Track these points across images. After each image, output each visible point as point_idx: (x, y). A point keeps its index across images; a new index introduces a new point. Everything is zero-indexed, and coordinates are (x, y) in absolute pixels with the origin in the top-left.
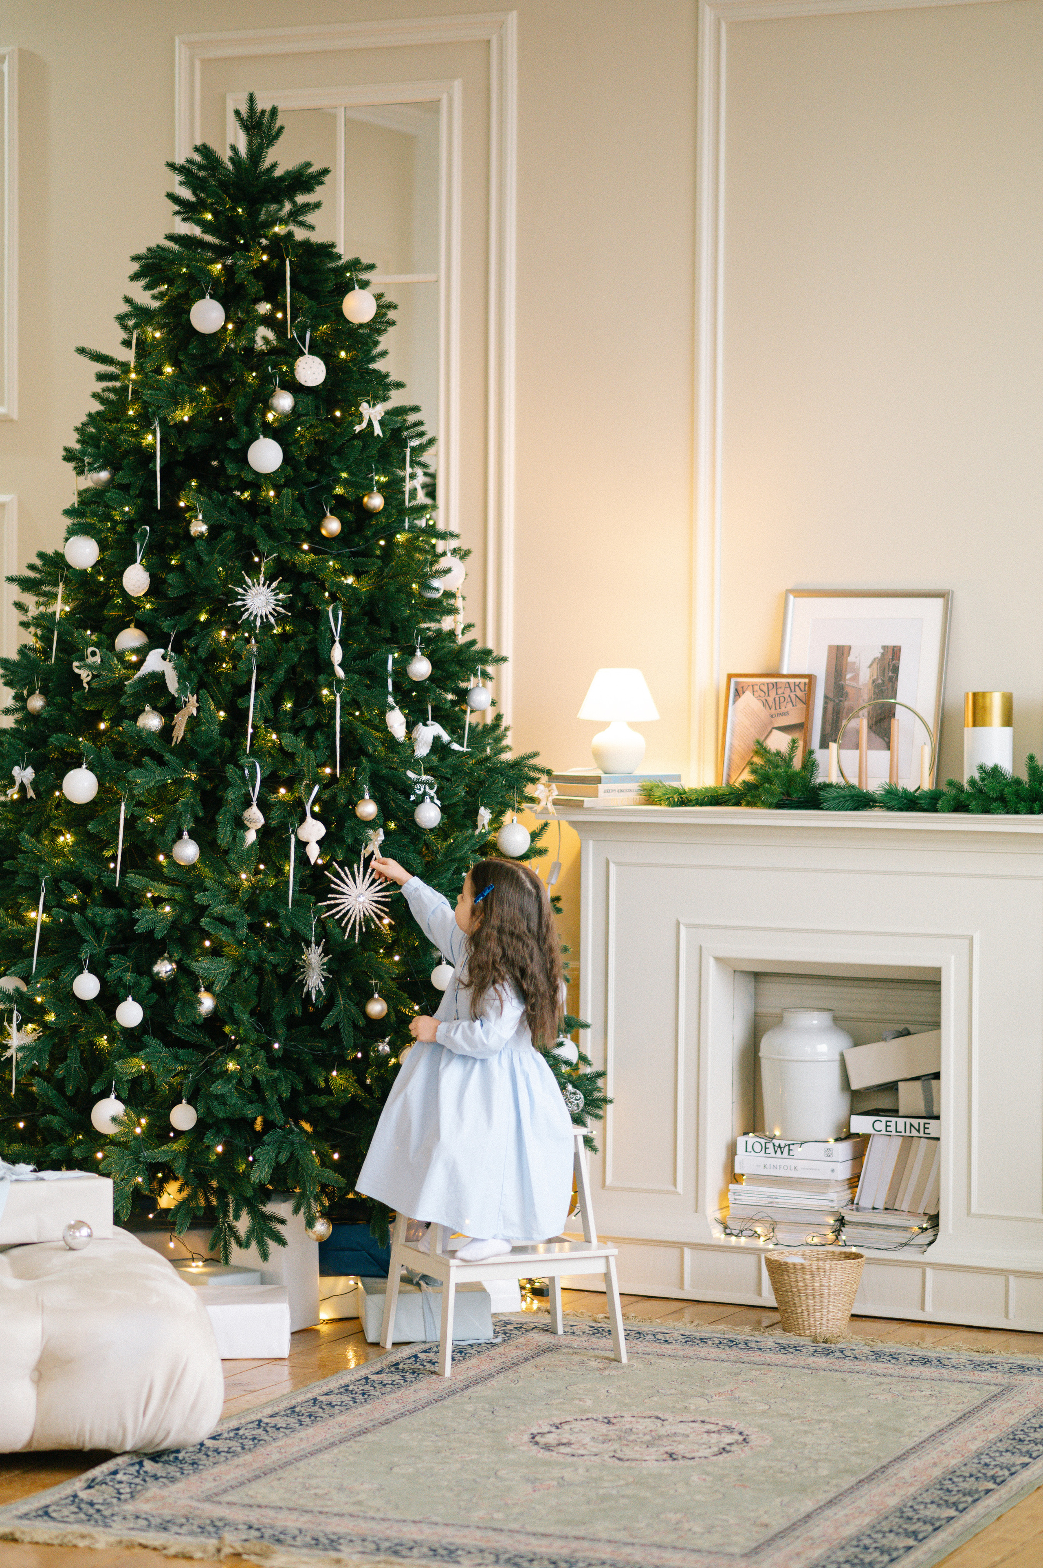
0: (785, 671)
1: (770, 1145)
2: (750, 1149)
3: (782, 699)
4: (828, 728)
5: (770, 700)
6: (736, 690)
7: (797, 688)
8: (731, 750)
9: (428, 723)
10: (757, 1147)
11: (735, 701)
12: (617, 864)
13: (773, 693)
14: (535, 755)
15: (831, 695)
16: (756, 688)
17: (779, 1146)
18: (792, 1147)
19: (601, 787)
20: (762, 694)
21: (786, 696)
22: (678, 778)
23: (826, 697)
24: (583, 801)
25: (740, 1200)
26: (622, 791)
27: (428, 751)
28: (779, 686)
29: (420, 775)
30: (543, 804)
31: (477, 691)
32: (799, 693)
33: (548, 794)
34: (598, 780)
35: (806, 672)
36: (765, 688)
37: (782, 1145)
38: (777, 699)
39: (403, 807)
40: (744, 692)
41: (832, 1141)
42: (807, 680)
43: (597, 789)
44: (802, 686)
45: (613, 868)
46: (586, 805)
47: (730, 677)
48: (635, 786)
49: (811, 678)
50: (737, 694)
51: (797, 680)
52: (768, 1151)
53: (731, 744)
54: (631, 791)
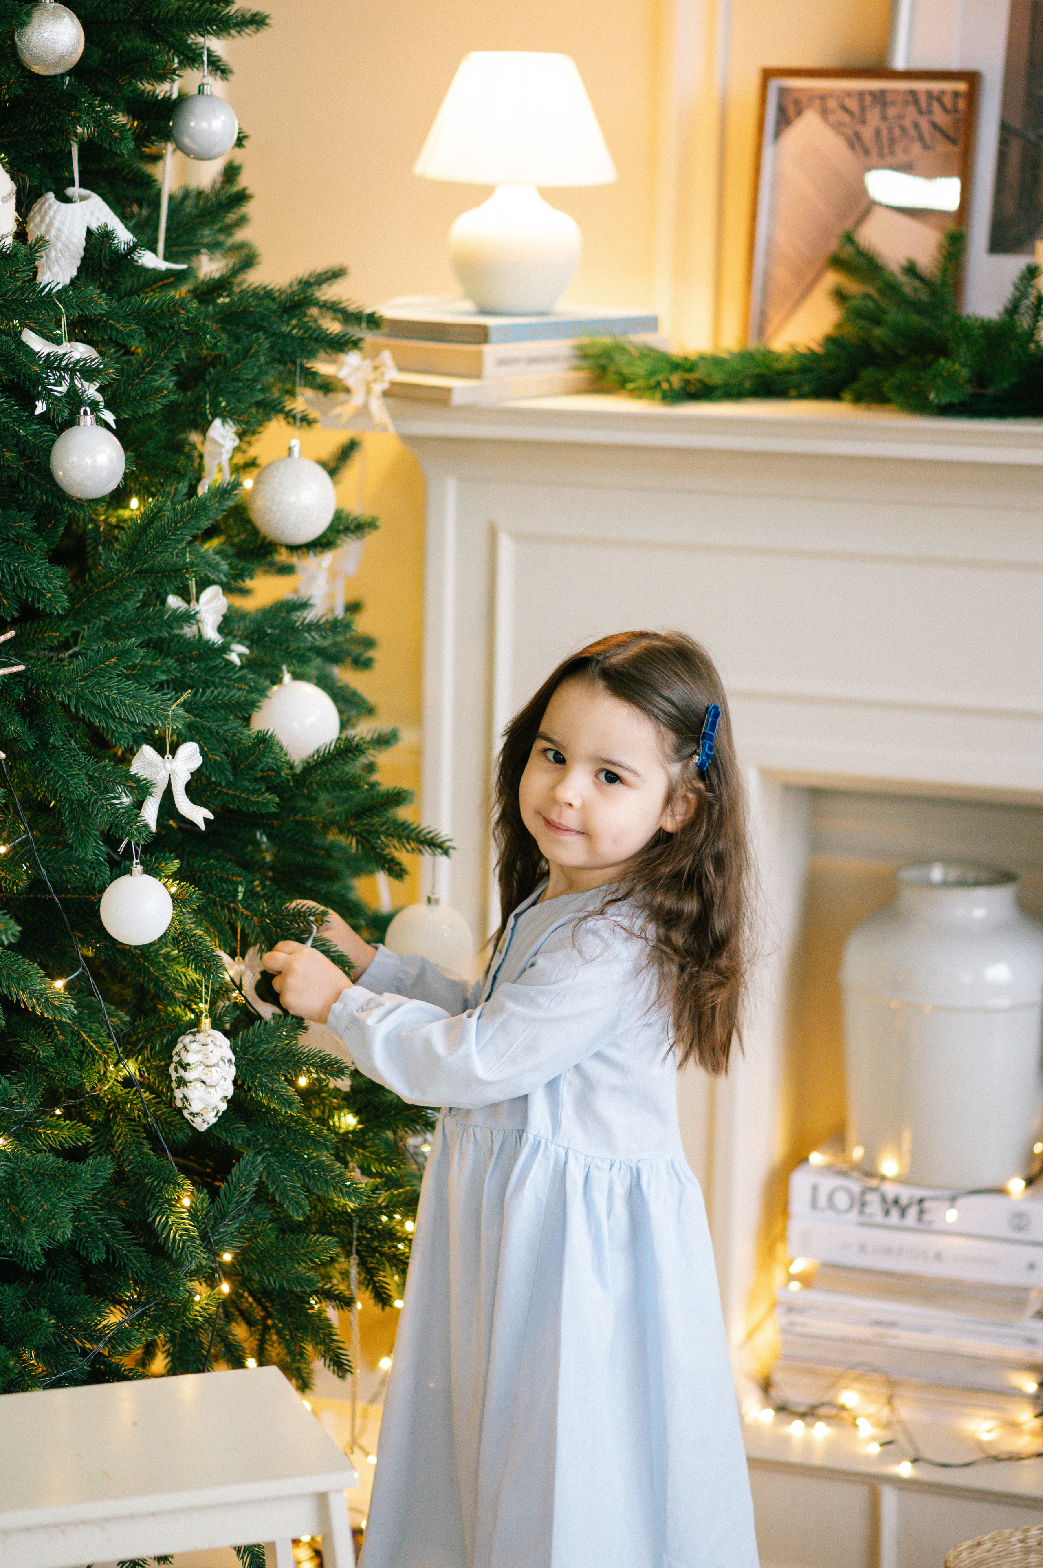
0: (900, 63)
1: (873, 1199)
2: (822, 1201)
3: (897, 132)
4: (1010, 204)
5: (867, 133)
6: (781, 110)
7: (936, 106)
8: (769, 254)
9: (71, 191)
10: (842, 1201)
11: (778, 134)
12: (518, 537)
13: (873, 117)
14: (336, 274)
15: (1016, 122)
16: (832, 104)
17: (896, 1202)
18: (927, 1205)
19: (490, 352)
20: (846, 118)
21: (907, 123)
22: (651, 323)
23: (1005, 128)
24: (448, 391)
25: (803, 1325)
26: (534, 360)
27: (75, 273)
28: (889, 98)
29: (58, 341)
30: (357, 399)
31: (199, 107)
32: (940, 117)
33: (371, 376)
34: (481, 335)
35: (954, 65)
36: (853, 104)
37: (904, 1201)
38: (885, 133)
39: (16, 435)
40: (799, 112)
41: (1017, 1185)
42: (962, 86)
43: (479, 356)
44: (948, 100)
45: (506, 547)
46: (457, 399)
47: (768, 74)
48: (562, 346)
49: (972, 78)
50: (784, 120)
51: (936, 86)
52: (868, 1210)
53: (770, 242)
54: (554, 359)
